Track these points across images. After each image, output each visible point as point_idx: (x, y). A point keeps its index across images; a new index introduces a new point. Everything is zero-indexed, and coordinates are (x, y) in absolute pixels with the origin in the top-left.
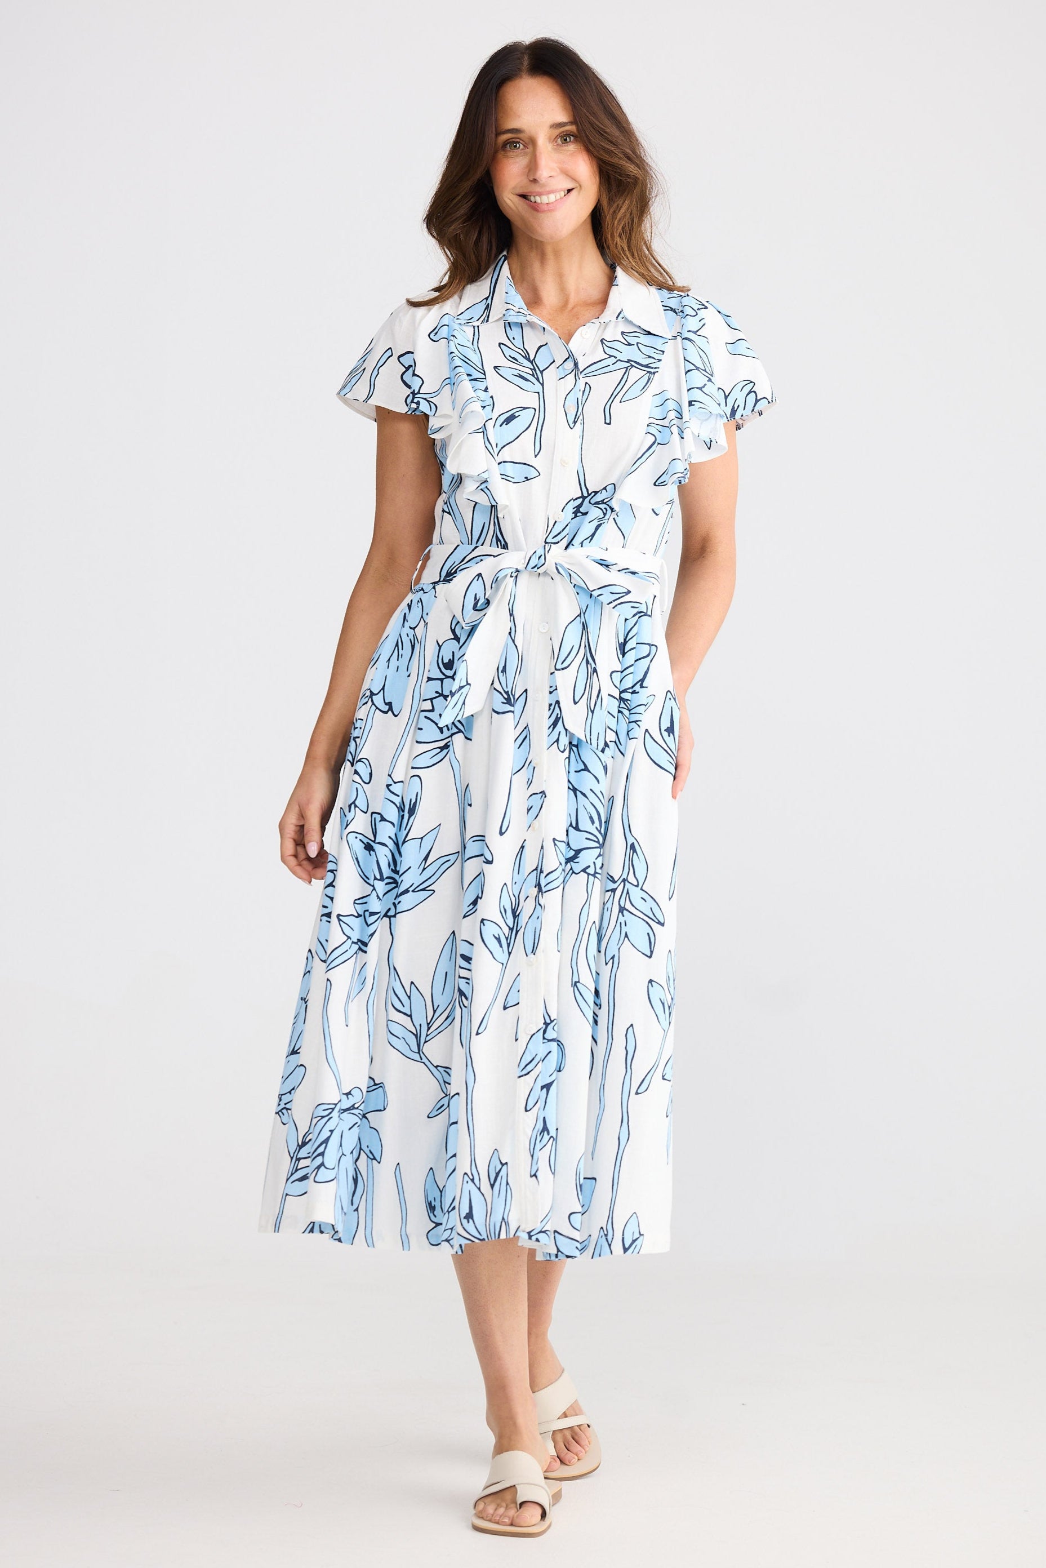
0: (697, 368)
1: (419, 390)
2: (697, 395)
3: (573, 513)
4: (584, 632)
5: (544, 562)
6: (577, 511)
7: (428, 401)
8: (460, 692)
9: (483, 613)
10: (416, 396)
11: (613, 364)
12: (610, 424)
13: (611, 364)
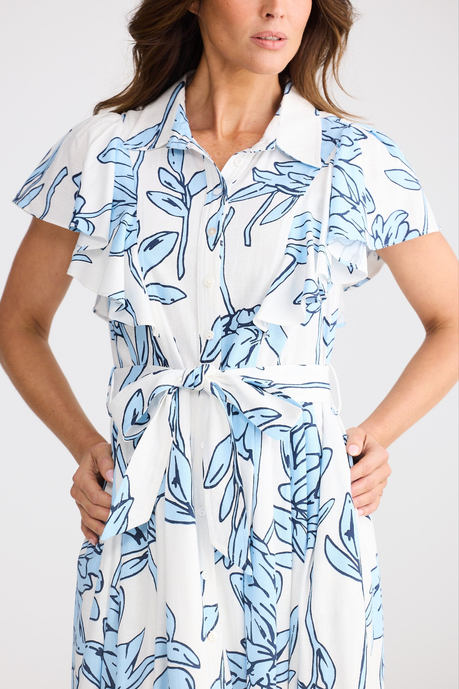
0: (342, 195)
1: (80, 210)
2: (337, 221)
3: (224, 331)
4: (233, 452)
5: (200, 381)
6: (227, 330)
7: (87, 221)
8: (122, 507)
9: (143, 427)
10: (76, 216)
11: (260, 190)
12: (249, 245)
13: (258, 190)
